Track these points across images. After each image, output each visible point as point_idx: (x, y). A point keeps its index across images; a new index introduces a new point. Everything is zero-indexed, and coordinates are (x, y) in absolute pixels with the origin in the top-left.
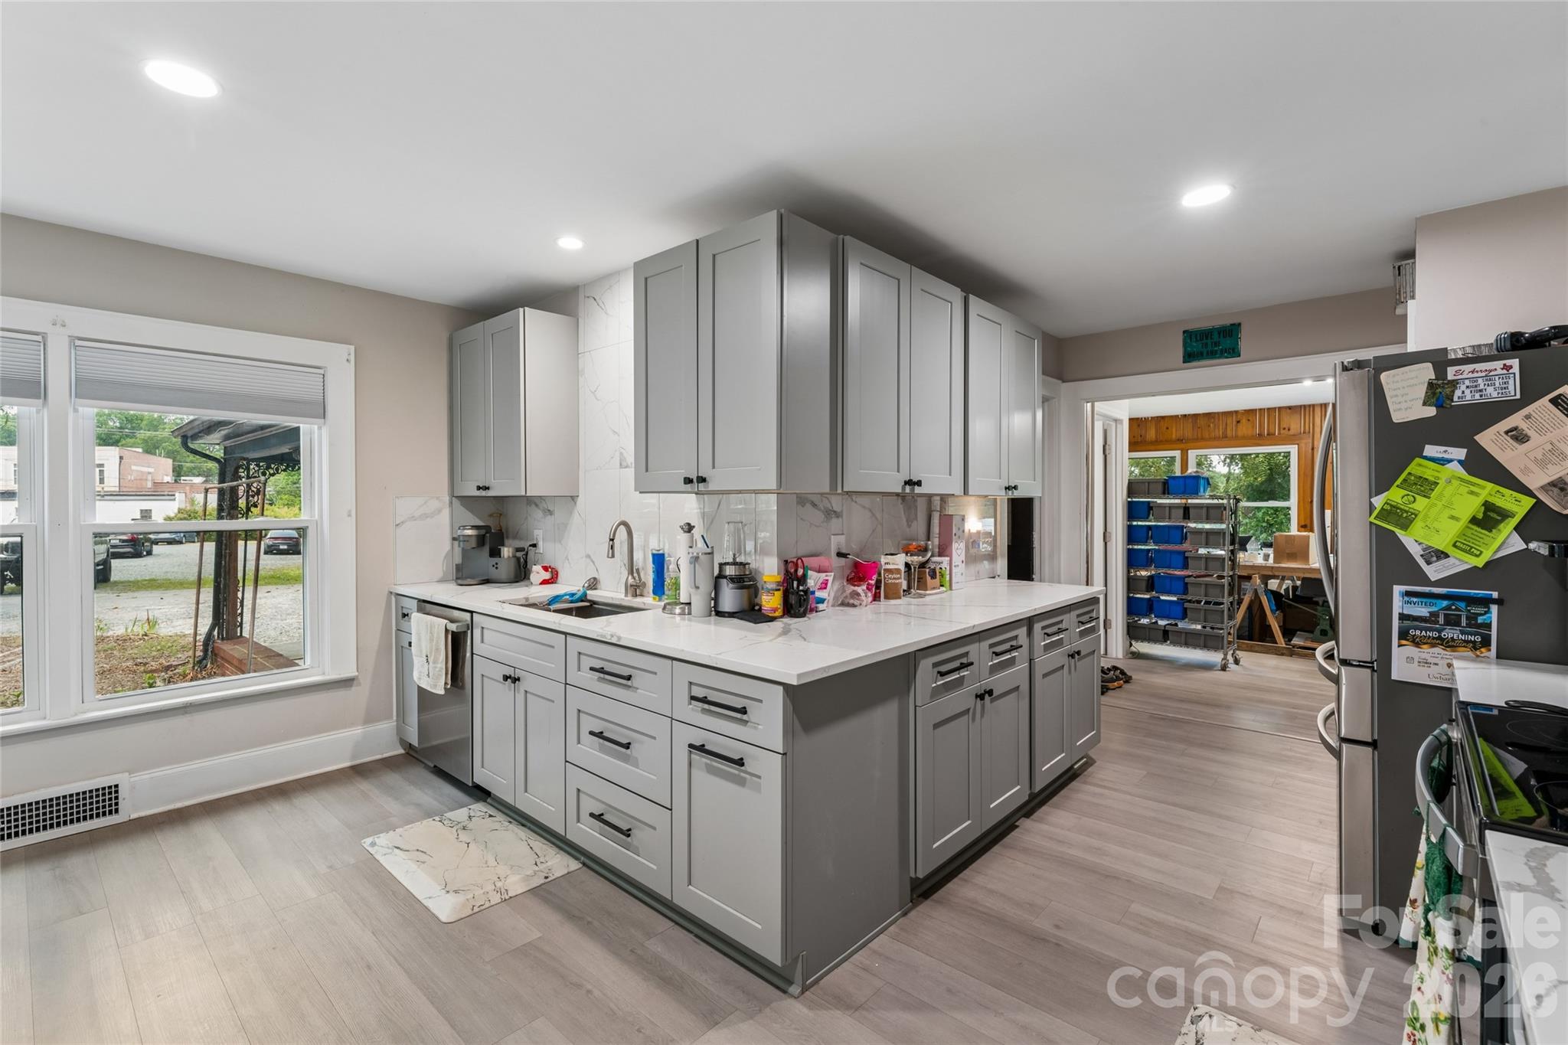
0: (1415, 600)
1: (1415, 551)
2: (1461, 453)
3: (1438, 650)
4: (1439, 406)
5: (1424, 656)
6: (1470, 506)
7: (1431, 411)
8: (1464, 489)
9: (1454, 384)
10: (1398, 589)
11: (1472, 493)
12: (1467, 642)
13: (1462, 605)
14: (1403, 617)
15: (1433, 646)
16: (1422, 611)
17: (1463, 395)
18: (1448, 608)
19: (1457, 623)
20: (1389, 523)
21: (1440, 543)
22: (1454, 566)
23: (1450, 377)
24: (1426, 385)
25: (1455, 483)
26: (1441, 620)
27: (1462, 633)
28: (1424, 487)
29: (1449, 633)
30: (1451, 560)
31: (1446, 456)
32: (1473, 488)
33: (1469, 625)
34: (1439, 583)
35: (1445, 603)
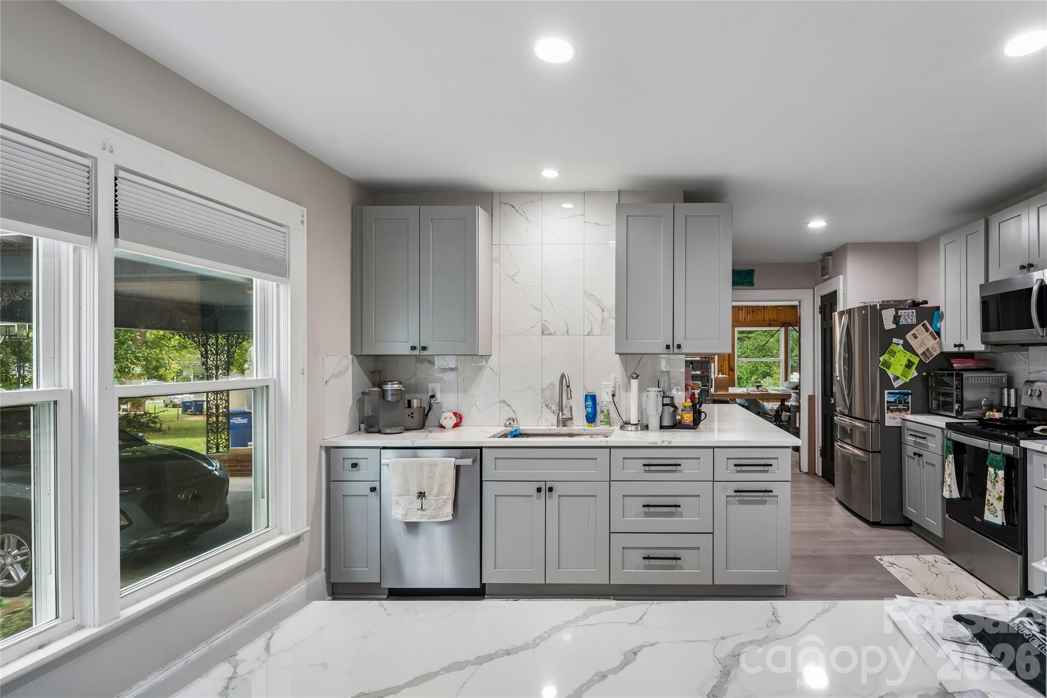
0: (890, 395)
1: (892, 377)
2: (901, 342)
3: (897, 413)
4: (897, 324)
5: (894, 416)
6: (904, 362)
7: (894, 326)
8: (903, 355)
9: (900, 316)
10: (886, 392)
11: (905, 356)
12: (904, 409)
13: (902, 396)
14: (888, 402)
15: (896, 411)
16: (892, 399)
17: (903, 321)
18: (899, 398)
19: (902, 403)
20: (884, 367)
21: (899, 374)
22: (901, 382)
23: (899, 314)
24: (893, 316)
25: (901, 352)
26: (898, 402)
27: (903, 406)
28: (893, 354)
29: (900, 407)
30: (900, 380)
31: (898, 343)
32: (906, 355)
33: (904, 403)
34: (897, 389)
35: (898, 396)
